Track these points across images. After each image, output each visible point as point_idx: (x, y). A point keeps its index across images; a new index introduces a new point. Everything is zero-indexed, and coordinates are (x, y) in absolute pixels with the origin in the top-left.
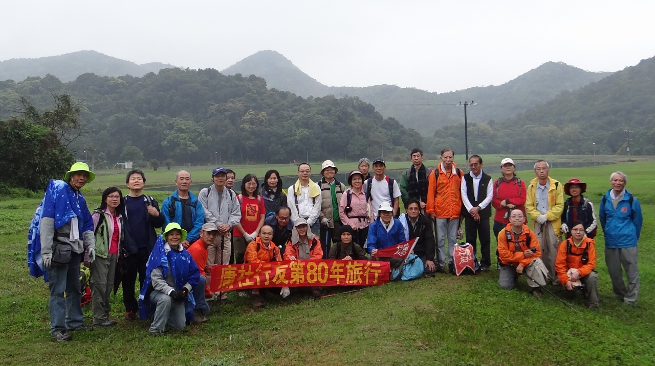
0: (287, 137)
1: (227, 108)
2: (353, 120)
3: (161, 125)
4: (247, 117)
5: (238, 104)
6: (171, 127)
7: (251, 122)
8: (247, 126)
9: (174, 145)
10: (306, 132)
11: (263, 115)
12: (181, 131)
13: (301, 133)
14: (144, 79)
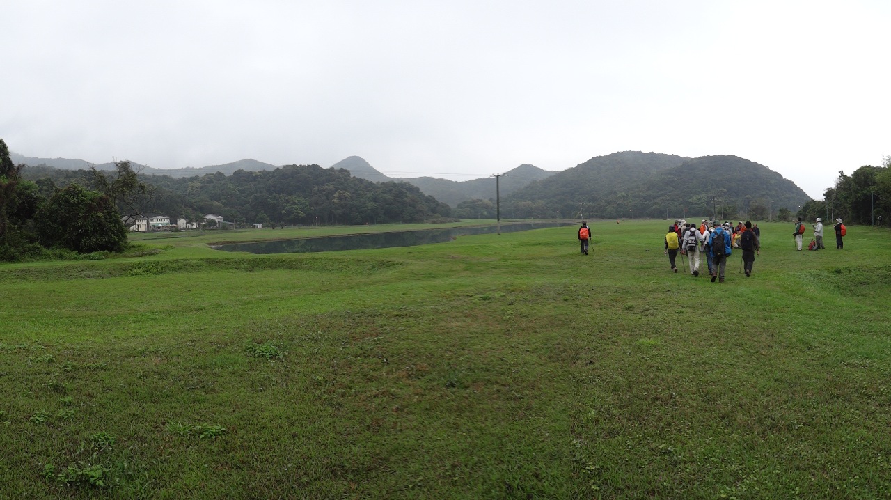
0: (362, 207)
1: (324, 189)
2: (407, 197)
3: (281, 200)
4: (337, 194)
5: (331, 187)
6: (287, 202)
7: (340, 198)
8: (336, 201)
9: (289, 213)
10: (375, 204)
11: (347, 193)
12: (295, 204)
13: (371, 205)
14: (273, 172)
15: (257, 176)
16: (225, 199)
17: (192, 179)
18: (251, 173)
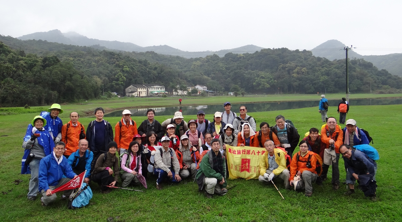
0: (316, 80)
1: (287, 66)
3: (254, 75)
4: (296, 70)
5: (293, 64)
6: (258, 76)
7: (298, 73)
8: (295, 75)
9: (259, 84)
10: (326, 77)
11: (304, 70)
12: (263, 78)
13: (323, 78)
14: (253, 54)
15: (240, 58)
16: (214, 74)
17: (196, 59)
18: (237, 55)
